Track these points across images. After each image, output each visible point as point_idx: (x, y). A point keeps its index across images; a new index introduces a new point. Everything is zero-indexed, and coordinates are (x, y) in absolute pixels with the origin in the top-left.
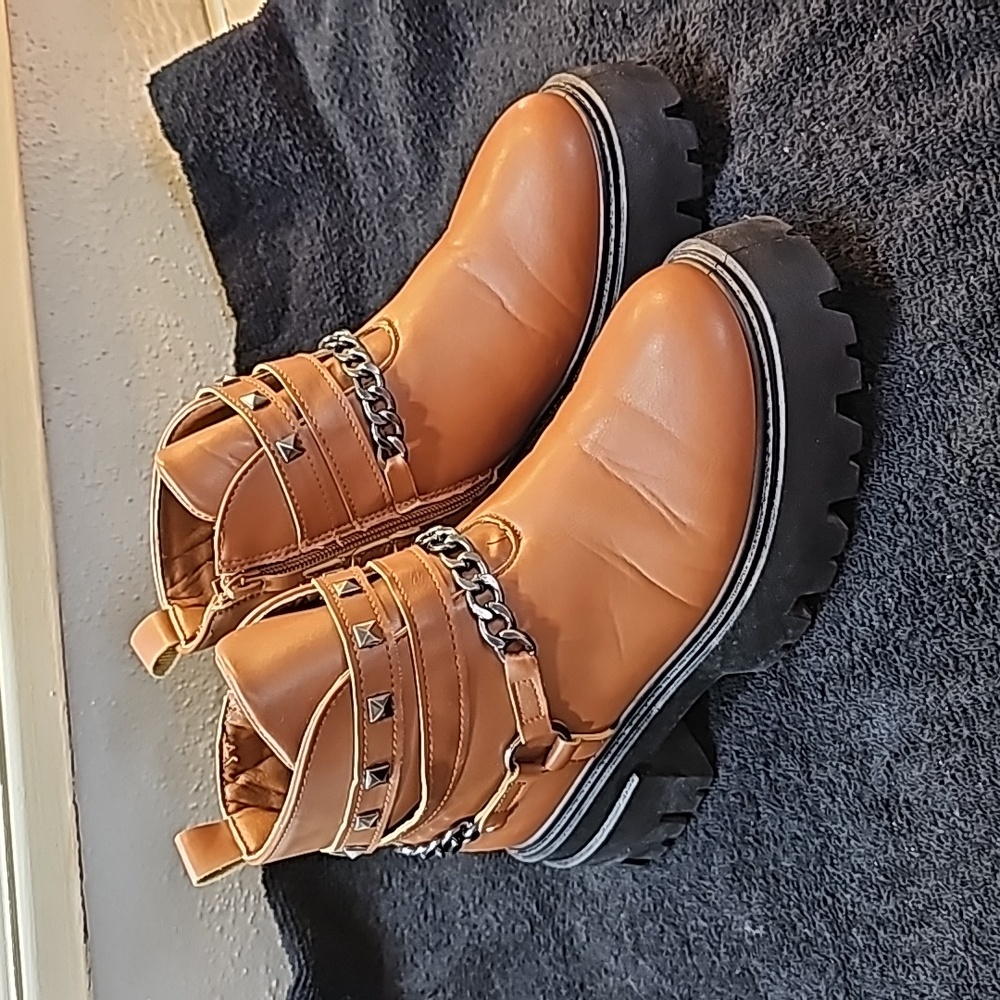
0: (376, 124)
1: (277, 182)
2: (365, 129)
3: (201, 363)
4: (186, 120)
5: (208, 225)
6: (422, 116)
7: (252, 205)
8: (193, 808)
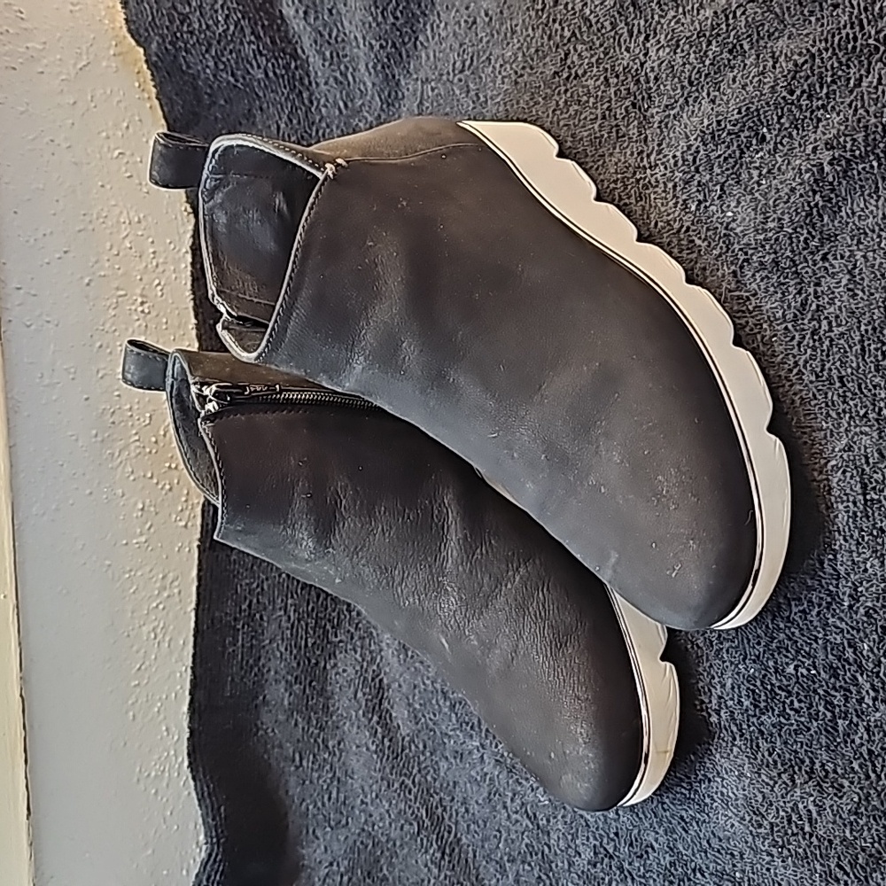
0: (339, 39)
1: (239, 85)
2: (329, 43)
3: (161, 260)
4: (150, 18)
5: (171, 122)
6: (384, 44)
7: (215, 103)
8: (135, 686)
